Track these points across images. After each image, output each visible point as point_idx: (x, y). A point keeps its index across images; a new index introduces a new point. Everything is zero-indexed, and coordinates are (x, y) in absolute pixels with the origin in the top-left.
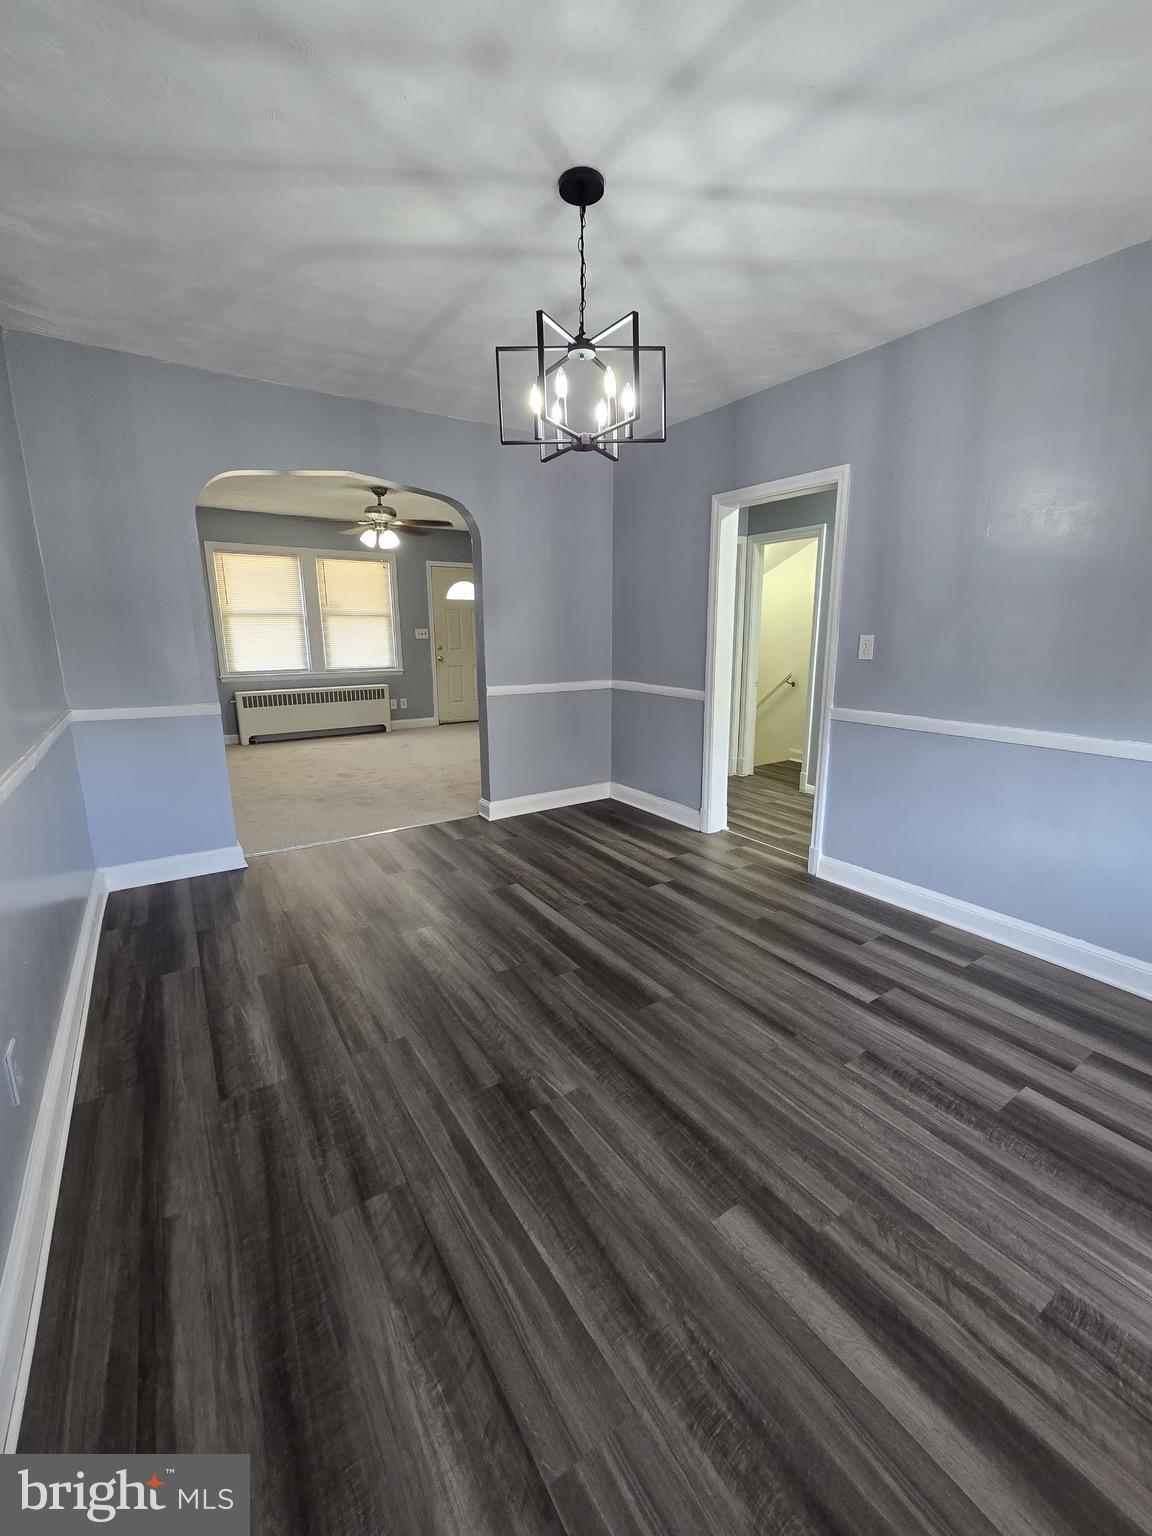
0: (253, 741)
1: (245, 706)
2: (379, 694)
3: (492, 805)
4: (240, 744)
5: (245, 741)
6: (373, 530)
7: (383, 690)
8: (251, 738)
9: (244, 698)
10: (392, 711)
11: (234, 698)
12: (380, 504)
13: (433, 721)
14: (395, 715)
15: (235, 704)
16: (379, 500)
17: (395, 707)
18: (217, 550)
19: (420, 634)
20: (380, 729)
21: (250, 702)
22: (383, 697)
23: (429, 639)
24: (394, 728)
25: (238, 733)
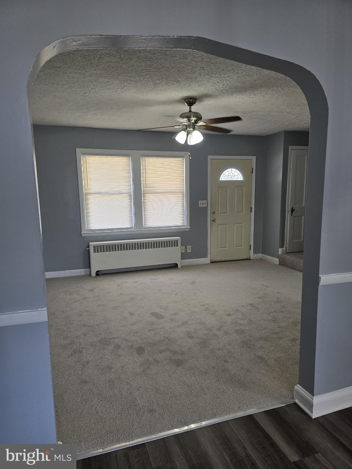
0: (98, 274)
1: (95, 252)
2: (175, 243)
3: (317, 400)
4: (90, 275)
5: (93, 274)
6: (185, 131)
7: (177, 241)
8: (97, 271)
9: (94, 247)
10: (182, 253)
11: (88, 246)
12: (190, 111)
13: (207, 260)
14: (184, 256)
15: (89, 250)
16: (190, 109)
17: (184, 251)
18: (84, 154)
19: (201, 204)
20: (175, 266)
21: (98, 249)
22: (177, 246)
23: (207, 208)
24: (183, 265)
25: (90, 267)
